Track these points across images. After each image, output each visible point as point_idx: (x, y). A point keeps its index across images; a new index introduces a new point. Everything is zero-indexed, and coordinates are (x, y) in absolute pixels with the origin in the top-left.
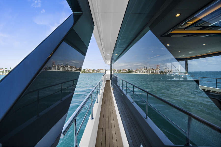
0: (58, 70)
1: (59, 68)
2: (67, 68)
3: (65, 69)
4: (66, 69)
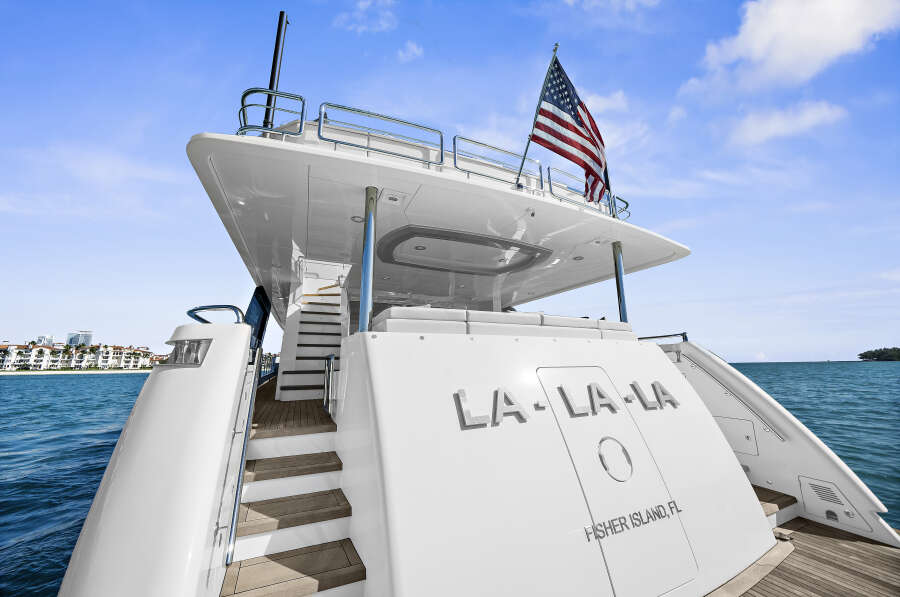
0: (25, 368)
1: (33, 358)
2: (88, 357)
3: (74, 364)
4: (84, 364)
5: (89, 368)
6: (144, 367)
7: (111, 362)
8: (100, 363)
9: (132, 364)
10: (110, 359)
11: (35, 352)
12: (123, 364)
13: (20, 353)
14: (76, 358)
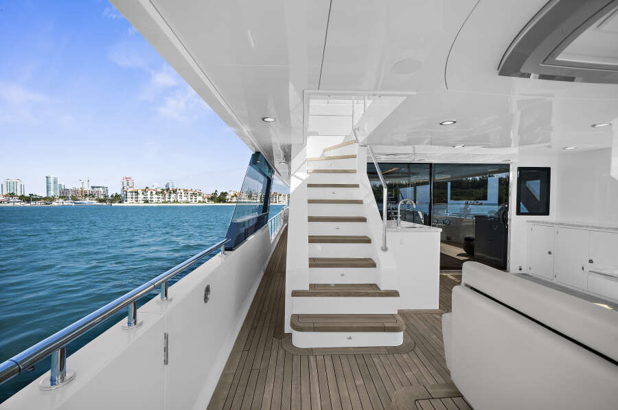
0: (147, 202)
1: (149, 196)
2: (173, 195)
3: (167, 200)
4: (172, 200)
5: (174, 202)
6: (200, 202)
7: (184, 199)
8: (179, 200)
9: (194, 200)
10: (183, 197)
11: (149, 192)
12: (189, 200)
13: (143, 193)
14: (167, 196)
